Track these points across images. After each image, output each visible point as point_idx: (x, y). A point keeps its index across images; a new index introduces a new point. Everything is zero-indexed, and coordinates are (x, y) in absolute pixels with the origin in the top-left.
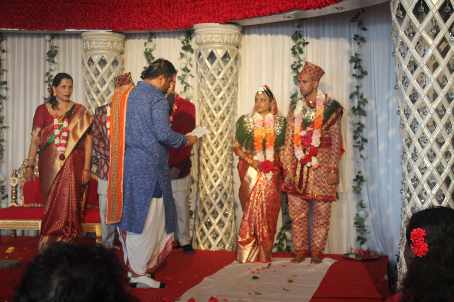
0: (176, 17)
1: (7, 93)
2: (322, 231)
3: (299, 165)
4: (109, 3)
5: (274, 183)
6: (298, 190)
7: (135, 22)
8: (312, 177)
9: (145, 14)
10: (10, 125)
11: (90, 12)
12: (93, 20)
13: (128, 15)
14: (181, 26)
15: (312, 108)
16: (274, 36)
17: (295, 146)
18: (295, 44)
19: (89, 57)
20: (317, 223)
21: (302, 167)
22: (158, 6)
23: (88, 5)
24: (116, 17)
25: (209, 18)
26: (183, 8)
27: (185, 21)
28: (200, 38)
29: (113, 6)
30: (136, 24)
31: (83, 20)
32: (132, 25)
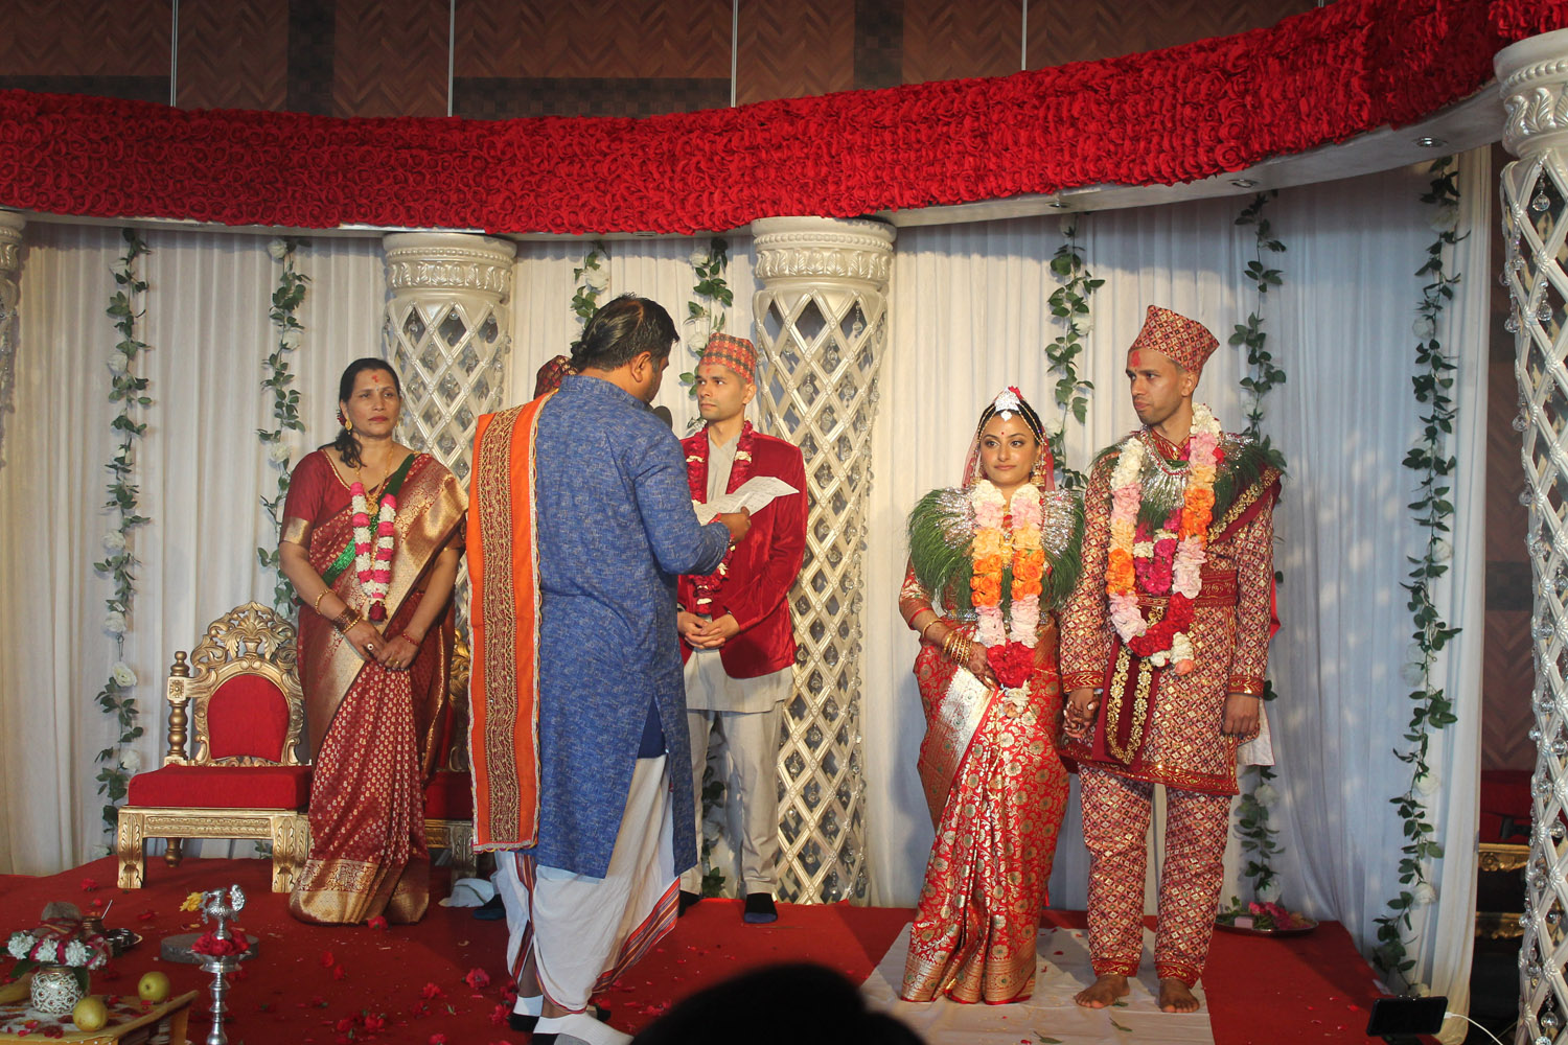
0: (694, 195)
1: (145, 417)
2: (1196, 897)
3: (1123, 665)
4: (481, 149)
5: (1043, 725)
6: (1117, 752)
7: (558, 208)
8: (1168, 707)
9: (591, 185)
10: (156, 515)
11: (420, 173)
12: (427, 199)
13: (540, 186)
14: (708, 224)
15: (1176, 464)
16: (991, 260)
17: (1113, 595)
18: (1057, 286)
19: (410, 309)
20: (1181, 870)
21: (1133, 672)
22: (636, 162)
23: (414, 152)
24: (499, 191)
25: (804, 200)
26: (718, 170)
27: (723, 208)
28: (774, 260)
29: (493, 157)
30: (564, 212)
31: (397, 196)
32: (550, 216)
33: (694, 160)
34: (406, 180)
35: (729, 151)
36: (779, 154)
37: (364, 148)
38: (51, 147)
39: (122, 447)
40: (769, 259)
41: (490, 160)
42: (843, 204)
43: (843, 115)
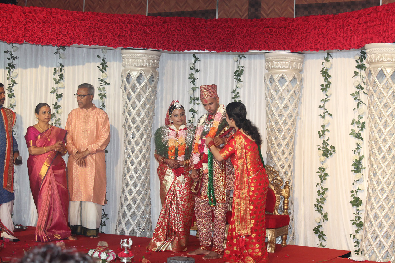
0: (349, 38)
1: (198, 108)
4: (289, 27)
7: (312, 43)
9: (321, 36)
11: (272, 35)
12: (274, 43)
13: (306, 37)
14: (353, 47)
22: (333, 28)
23: (270, 28)
24: (294, 39)
25: (379, 38)
26: (356, 30)
27: (357, 41)
28: (370, 57)
29: (293, 29)
30: (313, 45)
31: (265, 42)
32: (309, 46)
33: (350, 27)
34: (268, 37)
35: (359, 24)
36: (373, 24)
37: (256, 28)
38: (167, 32)
39: (192, 117)
40: (369, 57)
41: (292, 30)
42: (389, 39)
43: (391, 10)
